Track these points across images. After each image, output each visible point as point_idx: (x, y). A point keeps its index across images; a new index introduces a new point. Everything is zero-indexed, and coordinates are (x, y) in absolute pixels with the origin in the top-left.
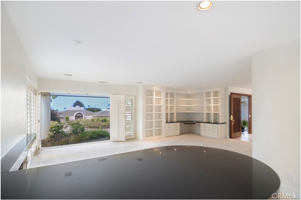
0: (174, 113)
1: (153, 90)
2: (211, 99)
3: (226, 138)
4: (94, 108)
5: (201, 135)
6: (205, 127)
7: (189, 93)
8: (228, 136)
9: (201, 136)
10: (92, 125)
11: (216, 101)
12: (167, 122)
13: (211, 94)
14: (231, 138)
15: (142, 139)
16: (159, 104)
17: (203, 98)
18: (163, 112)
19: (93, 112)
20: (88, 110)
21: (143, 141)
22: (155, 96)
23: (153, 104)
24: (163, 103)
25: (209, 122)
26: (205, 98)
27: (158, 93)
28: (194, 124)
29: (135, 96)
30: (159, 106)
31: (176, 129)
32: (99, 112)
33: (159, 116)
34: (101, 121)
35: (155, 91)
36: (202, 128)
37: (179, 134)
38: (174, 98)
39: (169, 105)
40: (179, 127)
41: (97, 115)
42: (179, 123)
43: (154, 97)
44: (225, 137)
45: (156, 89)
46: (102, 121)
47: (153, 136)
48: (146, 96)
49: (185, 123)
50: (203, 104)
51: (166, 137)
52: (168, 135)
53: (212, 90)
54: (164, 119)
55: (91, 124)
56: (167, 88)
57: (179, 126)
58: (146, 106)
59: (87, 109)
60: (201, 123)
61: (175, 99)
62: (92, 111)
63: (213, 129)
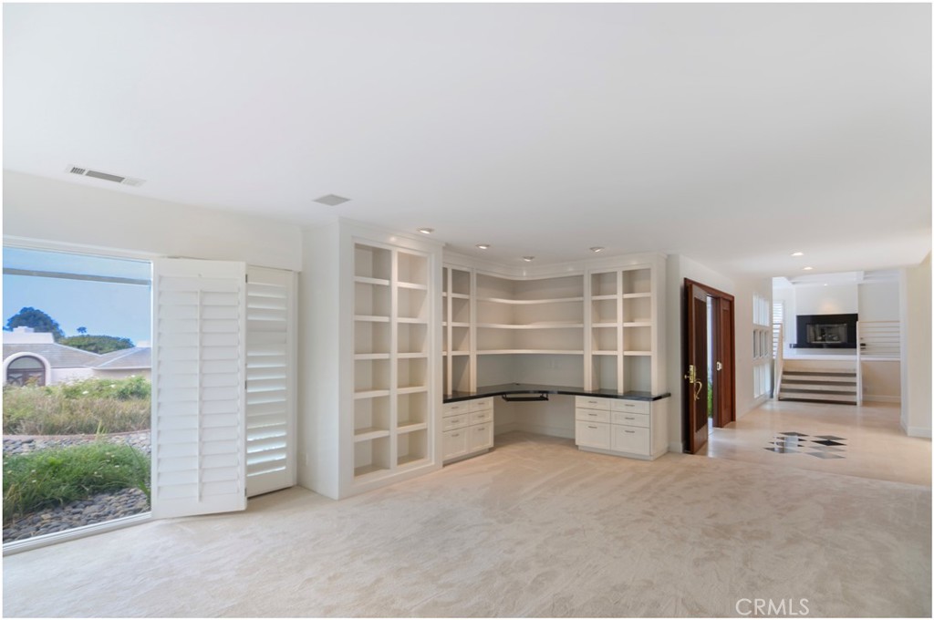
0: (467, 357)
1: (389, 252)
2: (615, 301)
3: (669, 452)
4: (100, 337)
5: (577, 443)
6: (596, 412)
7: (524, 275)
8: (679, 445)
9: (577, 446)
10: (62, 418)
11: (631, 309)
12: (446, 401)
13: (615, 281)
14: (692, 453)
15: (334, 492)
16: (411, 316)
17: (581, 299)
18: (433, 352)
19: (96, 351)
20: (73, 346)
21: (341, 499)
22: (400, 279)
23: (389, 316)
24: (430, 314)
25: (600, 390)
26: (588, 298)
27: (412, 266)
28: (546, 402)
29: (299, 273)
30: (410, 324)
31: (480, 426)
32: (124, 351)
33: (413, 371)
34: (115, 393)
35: (400, 255)
36: (579, 415)
37: (490, 443)
38: (469, 294)
39: (451, 324)
40: (490, 417)
41: (113, 364)
42: (491, 399)
43: (396, 283)
44: (669, 448)
45: (400, 245)
46: (123, 395)
47: (386, 467)
48: (357, 274)
49: (508, 396)
50: (581, 320)
51: (445, 465)
52: (450, 456)
53: (619, 267)
54: (433, 386)
55: (58, 410)
56: (448, 248)
57: (492, 411)
58: (357, 322)
59: (73, 342)
60: (577, 397)
61: (473, 297)
62: (93, 348)
63: (630, 422)
